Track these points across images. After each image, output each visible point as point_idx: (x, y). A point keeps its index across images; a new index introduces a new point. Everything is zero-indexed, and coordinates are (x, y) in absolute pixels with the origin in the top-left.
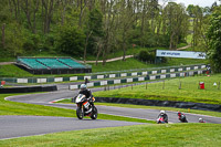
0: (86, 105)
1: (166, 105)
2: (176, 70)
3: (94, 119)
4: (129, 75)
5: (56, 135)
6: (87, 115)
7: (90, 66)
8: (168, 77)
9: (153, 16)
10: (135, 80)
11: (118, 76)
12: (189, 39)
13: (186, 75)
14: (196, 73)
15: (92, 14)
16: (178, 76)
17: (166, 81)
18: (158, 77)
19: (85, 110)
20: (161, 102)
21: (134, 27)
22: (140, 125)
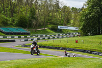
0: (35, 49)
1: (61, 49)
2: (66, 34)
3: (38, 55)
4: (46, 36)
5: (16, 61)
6: (35, 53)
7: (30, 32)
8: (63, 37)
9: (57, 11)
10: (49, 38)
11: (41, 36)
12: (72, 21)
13: (70, 37)
14: (74, 36)
15: (31, 10)
16: (67, 37)
17: (62, 39)
18: (58, 37)
19: (34, 51)
20: (59, 48)
21: (49, 16)
22: (51, 57)
